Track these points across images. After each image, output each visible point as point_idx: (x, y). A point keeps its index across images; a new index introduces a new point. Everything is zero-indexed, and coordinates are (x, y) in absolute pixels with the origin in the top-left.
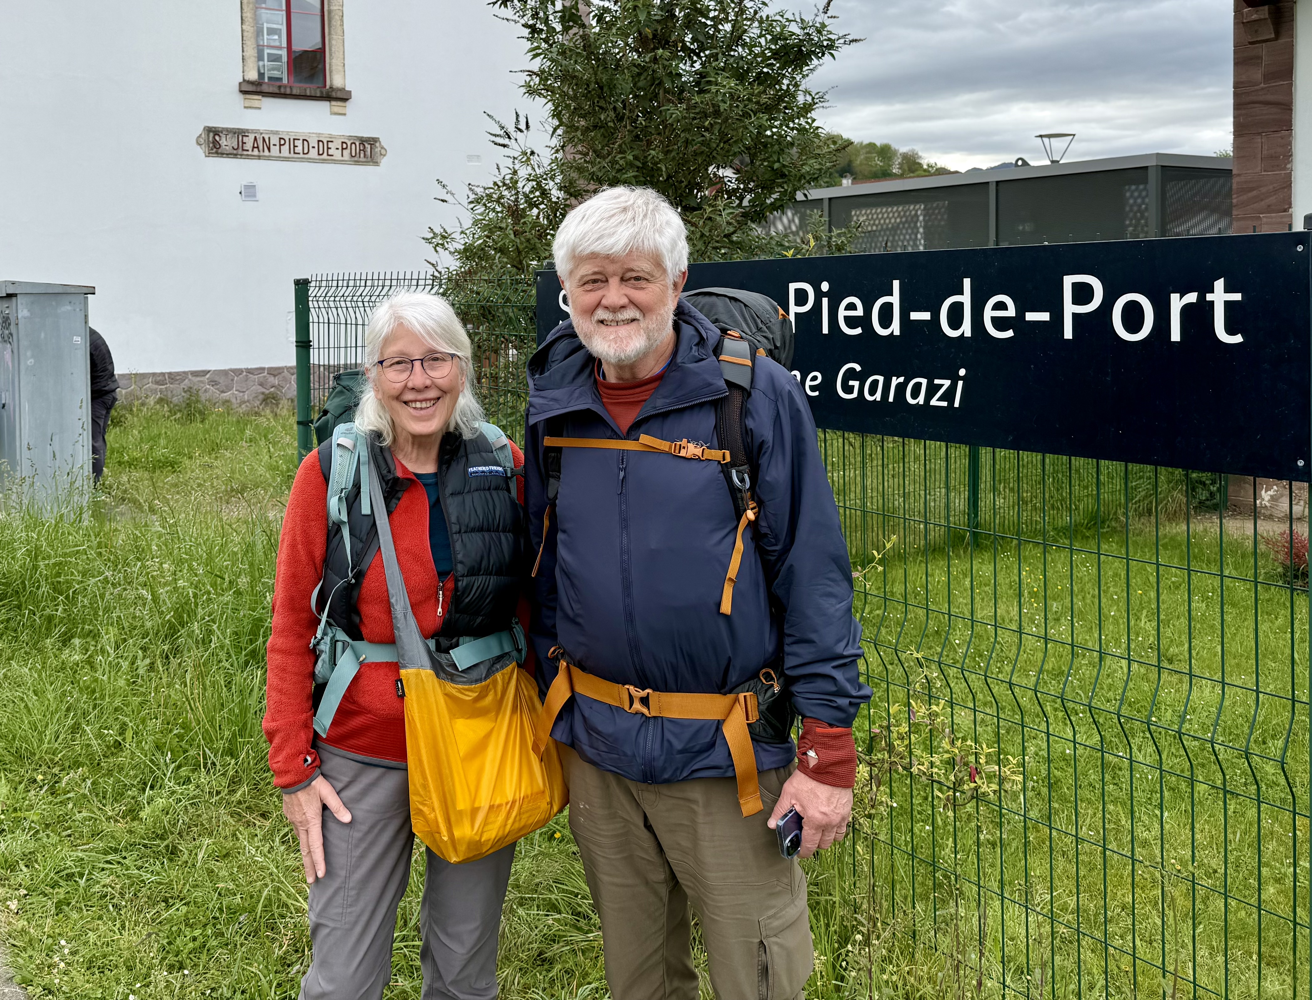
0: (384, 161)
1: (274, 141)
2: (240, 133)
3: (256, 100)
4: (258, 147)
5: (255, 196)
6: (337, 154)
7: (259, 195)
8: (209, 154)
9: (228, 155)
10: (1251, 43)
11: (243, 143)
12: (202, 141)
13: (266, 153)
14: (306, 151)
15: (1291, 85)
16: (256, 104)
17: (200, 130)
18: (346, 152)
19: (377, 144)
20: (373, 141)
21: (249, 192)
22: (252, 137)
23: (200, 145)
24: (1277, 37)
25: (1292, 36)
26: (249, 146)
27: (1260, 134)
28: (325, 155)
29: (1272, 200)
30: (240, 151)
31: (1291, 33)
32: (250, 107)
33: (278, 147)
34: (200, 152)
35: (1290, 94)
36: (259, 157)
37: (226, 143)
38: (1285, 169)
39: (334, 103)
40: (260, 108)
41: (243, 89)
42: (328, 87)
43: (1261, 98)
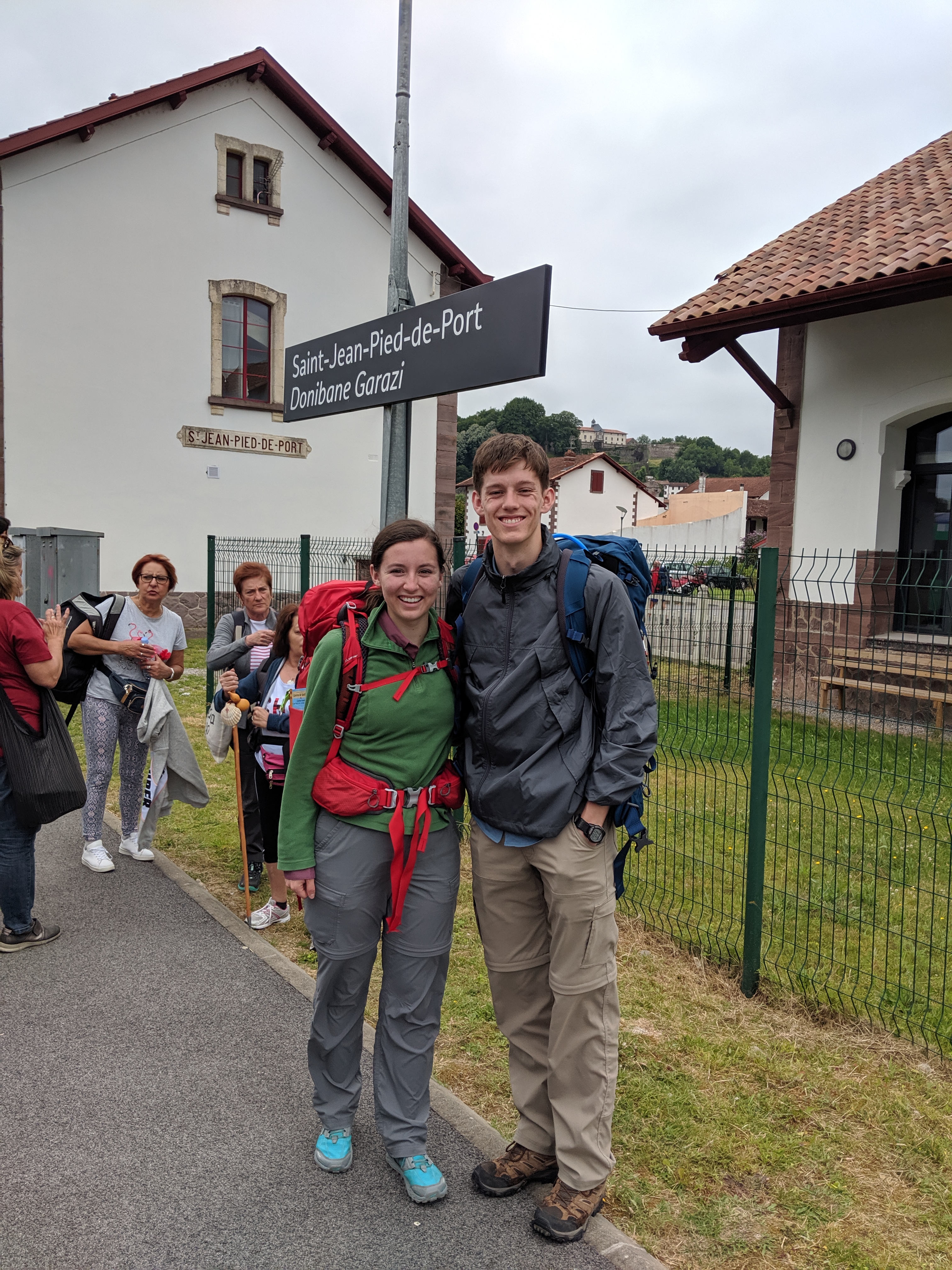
0: (309, 456)
1: (232, 438)
2: (208, 432)
3: (220, 410)
4: (220, 442)
5: (217, 475)
6: (276, 449)
7: (220, 474)
8: (186, 445)
9: (199, 446)
10: (781, 429)
11: (210, 438)
12: (181, 435)
13: (226, 446)
14: (254, 446)
15: (796, 455)
16: (220, 412)
17: (180, 428)
18: (283, 448)
19: (304, 444)
20: (301, 442)
21: (213, 472)
22: (216, 435)
23: (179, 438)
24: (792, 427)
25: (798, 427)
26: (213, 440)
27: (782, 481)
28: (267, 450)
29: (784, 519)
30: (207, 444)
31: (798, 426)
32: (216, 414)
33: (234, 442)
34: (179, 443)
35: (796, 459)
36: (220, 449)
37: (199, 438)
38: (791, 501)
39: (274, 414)
40: (222, 415)
41: (211, 401)
42: (271, 402)
43: (784, 461)
